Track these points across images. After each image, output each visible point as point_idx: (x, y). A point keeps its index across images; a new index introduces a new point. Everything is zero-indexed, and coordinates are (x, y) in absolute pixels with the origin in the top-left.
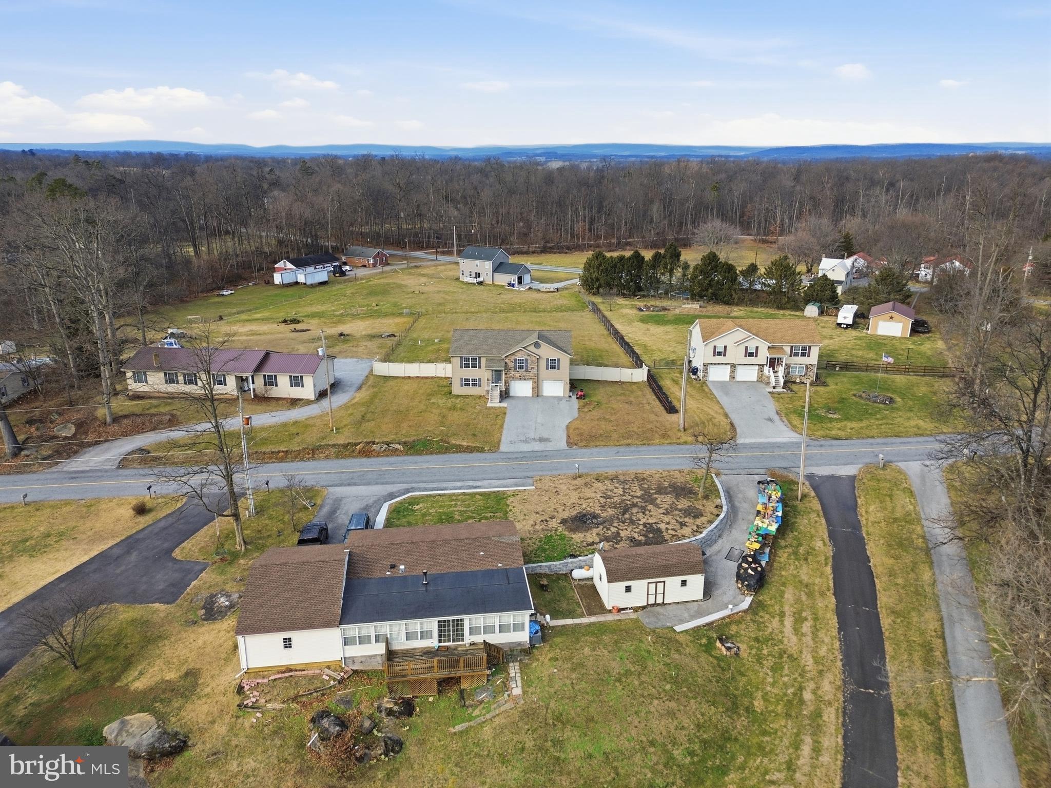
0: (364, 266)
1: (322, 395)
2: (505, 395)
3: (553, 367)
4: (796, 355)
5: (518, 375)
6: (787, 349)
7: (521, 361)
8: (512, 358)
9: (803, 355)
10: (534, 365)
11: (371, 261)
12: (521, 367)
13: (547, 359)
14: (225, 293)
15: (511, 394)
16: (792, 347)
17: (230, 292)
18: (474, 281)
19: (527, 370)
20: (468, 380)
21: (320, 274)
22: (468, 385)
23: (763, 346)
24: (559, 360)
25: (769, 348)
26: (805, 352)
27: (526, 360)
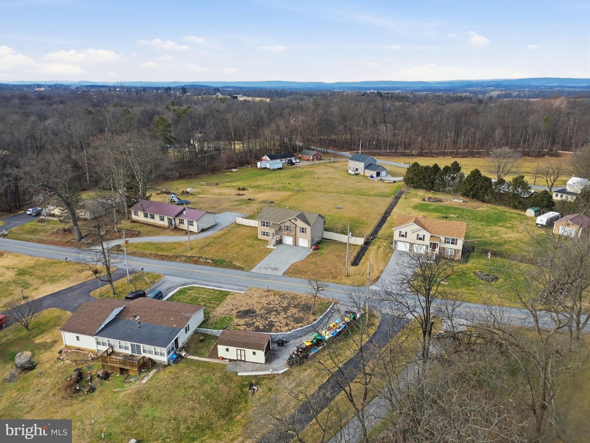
0: (308, 160)
1: (203, 230)
2: (280, 242)
3: (303, 232)
4: (448, 243)
5: (286, 233)
6: (443, 239)
7: (288, 227)
8: (284, 225)
9: (453, 243)
10: (294, 229)
11: (311, 158)
12: (288, 230)
13: (300, 227)
14: (233, 170)
15: (284, 242)
16: (445, 238)
17: (236, 170)
18: (353, 173)
19: (290, 231)
20: (264, 232)
21: (278, 164)
22: (264, 235)
23: (428, 235)
24: (306, 228)
25: (431, 236)
26: (454, 242)
27: (290, 226)
